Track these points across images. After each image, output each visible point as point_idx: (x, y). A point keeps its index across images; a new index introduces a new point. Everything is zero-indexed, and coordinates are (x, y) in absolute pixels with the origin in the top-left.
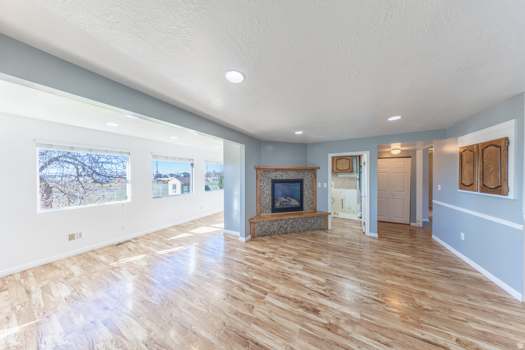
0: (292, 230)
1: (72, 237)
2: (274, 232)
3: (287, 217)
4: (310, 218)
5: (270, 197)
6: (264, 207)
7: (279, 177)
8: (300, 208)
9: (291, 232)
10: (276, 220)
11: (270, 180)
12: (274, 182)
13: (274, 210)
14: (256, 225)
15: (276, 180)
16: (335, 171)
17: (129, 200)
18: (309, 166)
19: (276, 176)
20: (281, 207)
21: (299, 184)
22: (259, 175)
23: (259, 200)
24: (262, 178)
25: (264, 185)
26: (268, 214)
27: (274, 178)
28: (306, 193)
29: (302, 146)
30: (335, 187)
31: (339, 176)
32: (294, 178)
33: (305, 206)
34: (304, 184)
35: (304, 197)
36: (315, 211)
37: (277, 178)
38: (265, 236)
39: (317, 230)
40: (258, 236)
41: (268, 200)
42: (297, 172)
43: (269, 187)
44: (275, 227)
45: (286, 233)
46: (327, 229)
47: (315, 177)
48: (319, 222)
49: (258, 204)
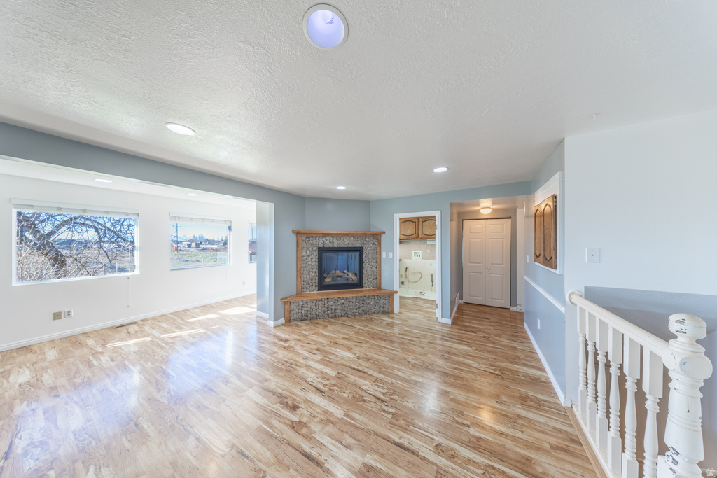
0: (343, 313)
1: (57, 316)
2: (318, 315)
3: (336, 296)
4: (369, 297)
5: (316, 270)
6: (307, 283)
7: (328, 245)
8: (359, 285)
9: (342, 316)
10: (321, 300)
11: (316, 248)
12: (322, 251)
13: (322, 286)
14: (292, 306)
15: (324, 247)
16: (420, 236)
17: (137, 272)
18: (373, 230)
19: (324, 243)
20: (334, 283)
21: (357, 254)
22: (300, 241)
23: (300, 273)
24: (304, 245)
25: (308, 254)
26: (314, 293)
27: (322, 246)
28: (366, 266)
29: (365, 205)
30: (423, 258)
31: (428, 243)
32: (349, 246)
33: (365, 282)
34: (364, 254)
35: (364, 271)
36: (380, 288)
37: (326, 246)
38: (305, 320)
39: (378, 313)
40: (295, 320)
41: (314, 274)
42: (354, 237)
43: (315, 257)
44: (320, 308)
45: (334, 317)
46: (393, 312)
47: (380, 244)
48: (381, 304)
49: (299, 279)
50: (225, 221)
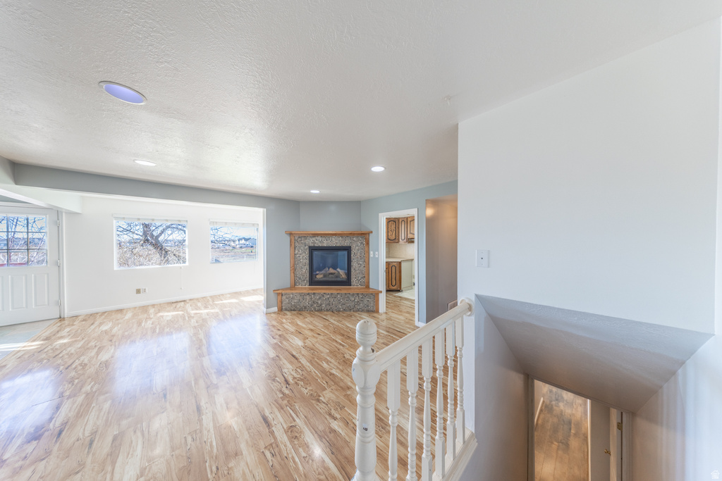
0: (329, 307)
1: (138, 291)
2: (305, 308)
3: (323, 291)
4: (353, 295)
5: (307, 267)
6: (300, 278)
7: (318, 244)
8: (347, 282)
9: (327, 310)
10: (308, 294)
11: (307, 247)
12: (312, 250)
13: (313, 282)
14: (284, 297)
15: (314, 247)
17: (187, 264)
18: (364, 230)
19: (314, 243)
20: (325, 279)
21: (346, 253)
22: (293, 241)
23: (294, 269)
24: (297, 244)
25: (300, 252)
26: (305, 287)
27: (312, 245)
28: (354, 264)
29: (355, 205)
32: (338, 245)
33: (354, 280)
34: (352, 253)
35: (352, 269)
36: (368, 287)
37: (316, 245)
38: (294, 310)
39: (363, 311)
40: (286, 310)
41: (305, 270)
42: (342, 237)
43: (306, 255)
44: (307, 302)
45: (320, 311)
46: (377, 311)
47: (368, 243)
48: (365, 302)
49: (292, 274)
50: (253, 225)
